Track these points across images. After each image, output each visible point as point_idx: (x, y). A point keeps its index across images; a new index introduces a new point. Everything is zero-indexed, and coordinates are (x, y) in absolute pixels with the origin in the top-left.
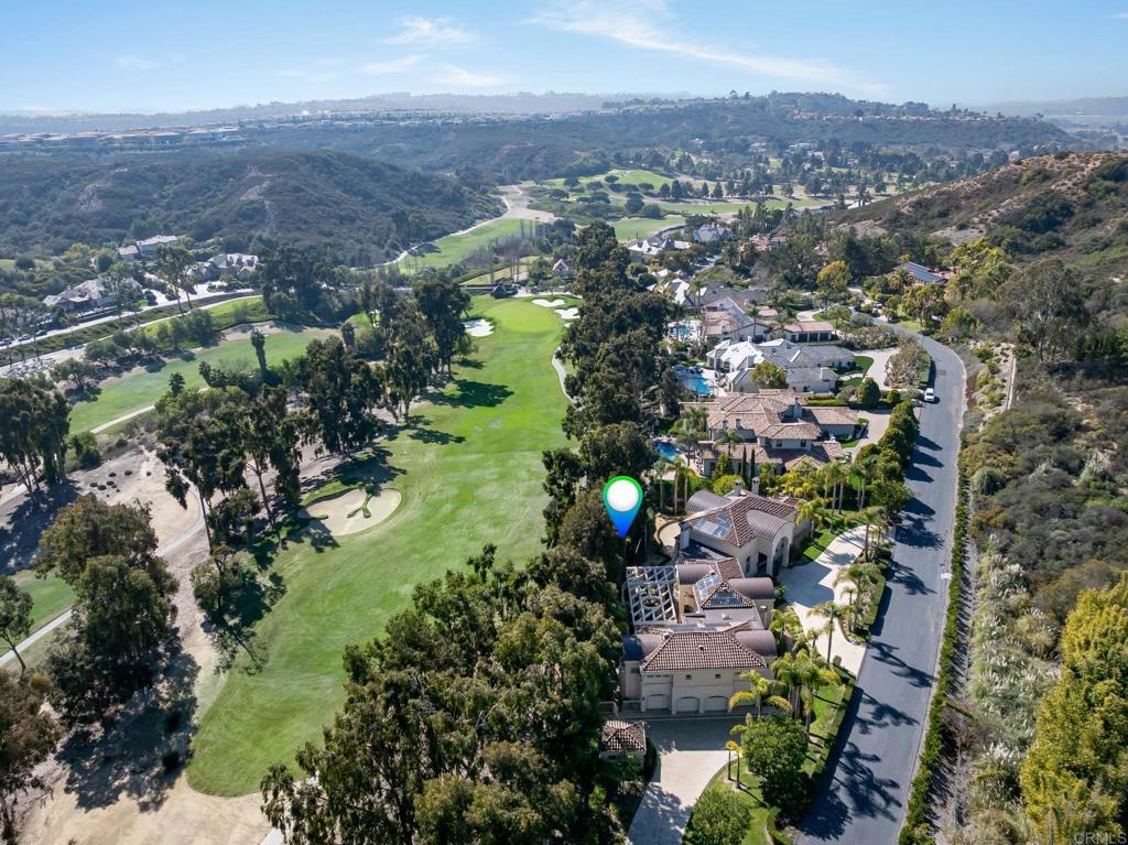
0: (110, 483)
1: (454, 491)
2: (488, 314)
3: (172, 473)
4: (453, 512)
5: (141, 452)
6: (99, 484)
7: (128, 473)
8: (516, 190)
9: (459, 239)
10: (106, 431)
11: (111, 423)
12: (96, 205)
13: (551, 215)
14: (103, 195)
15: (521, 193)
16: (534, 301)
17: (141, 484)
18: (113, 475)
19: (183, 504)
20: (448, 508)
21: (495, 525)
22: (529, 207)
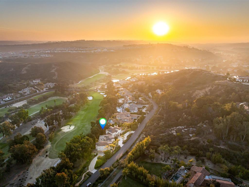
0: (34, 124)
1: (82, 126)
2: (93, 96)
3: (45, 123)
4: (82, 128)
5: (37, 119)
6: (32, 124)
7: (36, 122)
8: (102, 67)
9: (90, 78)
10: (32, 116)
11: (32, 114)
12: (25, 72)
13: (108, 73)
14: (26, 70)
15: (103, 68)
16: (101, 93)
17: (38, 124)
18: (34, 123)
19: (47, 127)
20: (81, 128)
21: (86, 130)
22: (104, 71)
